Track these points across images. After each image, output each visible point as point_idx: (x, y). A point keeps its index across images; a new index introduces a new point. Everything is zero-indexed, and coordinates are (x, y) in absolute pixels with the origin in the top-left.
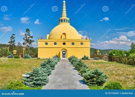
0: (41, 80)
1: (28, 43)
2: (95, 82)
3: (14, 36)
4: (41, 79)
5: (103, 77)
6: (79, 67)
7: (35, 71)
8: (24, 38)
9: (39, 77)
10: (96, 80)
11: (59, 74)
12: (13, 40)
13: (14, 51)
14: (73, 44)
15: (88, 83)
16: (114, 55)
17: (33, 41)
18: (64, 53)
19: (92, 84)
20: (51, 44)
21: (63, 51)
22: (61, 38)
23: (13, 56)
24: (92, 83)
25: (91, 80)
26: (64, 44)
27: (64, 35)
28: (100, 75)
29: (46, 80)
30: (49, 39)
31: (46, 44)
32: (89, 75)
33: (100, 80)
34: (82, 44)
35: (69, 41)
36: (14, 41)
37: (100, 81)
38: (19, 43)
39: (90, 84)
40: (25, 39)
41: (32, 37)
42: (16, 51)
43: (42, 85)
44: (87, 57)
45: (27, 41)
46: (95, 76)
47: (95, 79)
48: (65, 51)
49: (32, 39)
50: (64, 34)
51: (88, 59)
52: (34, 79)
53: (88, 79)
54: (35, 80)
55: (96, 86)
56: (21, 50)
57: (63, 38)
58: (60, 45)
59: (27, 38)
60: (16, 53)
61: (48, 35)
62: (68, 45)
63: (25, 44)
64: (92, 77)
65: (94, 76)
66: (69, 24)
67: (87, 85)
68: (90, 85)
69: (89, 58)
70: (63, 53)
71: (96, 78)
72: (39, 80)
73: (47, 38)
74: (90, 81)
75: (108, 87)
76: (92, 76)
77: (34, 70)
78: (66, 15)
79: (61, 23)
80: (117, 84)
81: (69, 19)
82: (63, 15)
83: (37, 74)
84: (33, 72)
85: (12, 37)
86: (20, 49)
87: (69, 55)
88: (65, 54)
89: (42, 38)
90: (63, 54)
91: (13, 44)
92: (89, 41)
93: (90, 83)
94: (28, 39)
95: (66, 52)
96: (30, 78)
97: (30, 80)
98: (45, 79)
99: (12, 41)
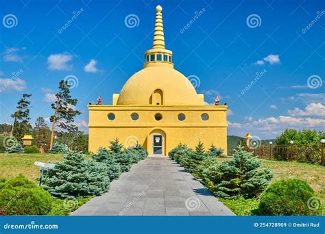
0: (89, 181)
1: (64, 117)
2: (237, 189)
3: (27, 99)
4: (87, 179)
5: (260, 174)
6: (194, 164)
7: (71, 159)
8: (53, 105)
9: (82, 172)
10: (240, 184)
11: (140, 178)
12: (23, 110)
13: (26, 137)
14: (182, 117)
15: (217, 190)
16: (292, 142)
17: (77, 112)
18: (158, 141)
19: (231, 194)
20: (123, 118)
21: (155, 136)
22: (151, 103)
23: (22, 149)
24: (229, 190)
25: (227, 182)
26: (158, 117)
27: (158, 95)
28: (250, 169)
29: (101, 181)
30: (118, 104)
31: (111, 117)
32: (221, 169)
33: (252, 182)
34: (205, 117)
35: (171, 109)
36: (28, 111)
37: (251, 185)
38: (41, 119)
39: (223, 194)
40: (55, 106)
41: (74, 102)
42: (30, 137)
43: (91, 195)
44: (218, 150)
45: (62, 112)
46: (238, 170)
47: (237, 181)
48: (160, 137)
49: (74, 108)
50: (159, 91)
51: (222, 154)
52: (69, 178)
53: (217, 181)
54: (72, 181)
55: (242, 198)
56: (44, 137)
57: (154, 103)
58: (147, 119)
59: (61, 103)
60: (30, 142)
61: (116, 96)
62: (169, 120)
63: (56, 120)
64: (229, 175)
65: (235, 173)
66: (172, 66)
67: (216, 196)
68: (223, 197)
69: (225, 153)
70: (155, 141)
71: (239, 177)
72: (82, 180)
73: (115, 103)
74: (222, 186)
75: (273, 191)
76: (230, 172)
77: (70, 155)
78: (163, 43)
79: (151, 63)
80: (297, 183)
81: (171, 52)
82: (155, 43)
83: (76, 165)
84: (66, 160)
85: (22, 101)
86: (42, 136)
87: (170, 145)
88: (160, 144)
89: (99, 102)
90: (155, 144)
91: (25, 122)
92: (224, 109)
93: (224, 191)
94: (65, 106)
95: (163, 138)
96: (57, 176)
97: (57, 180)
98: (99, 180)
99: (20, 113)
